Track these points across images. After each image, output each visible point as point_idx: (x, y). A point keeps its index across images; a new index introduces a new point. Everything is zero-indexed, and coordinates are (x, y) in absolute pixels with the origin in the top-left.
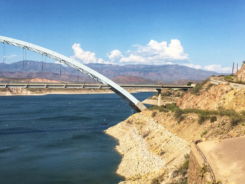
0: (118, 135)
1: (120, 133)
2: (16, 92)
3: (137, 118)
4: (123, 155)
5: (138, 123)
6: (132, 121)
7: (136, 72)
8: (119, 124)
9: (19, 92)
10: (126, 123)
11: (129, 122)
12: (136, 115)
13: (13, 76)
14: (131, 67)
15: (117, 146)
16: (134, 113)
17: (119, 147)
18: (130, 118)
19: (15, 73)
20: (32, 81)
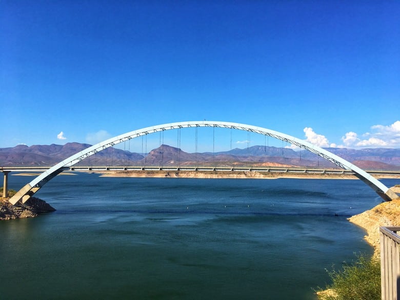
0: (365, 225)
1: (367, 222)
2: (250, 175)
3: (387, 207)
4: (375, 246)
5: (390, 213)
6: (382, 210)
7: (376, 157)
8: (364, 213)
9: (253, 175)
10: (373, 213)
11: (377, 211)
12: (386, 204)
13: (246, 160)
14: (369, 151)
15: (365, 236)
16: (383, 202)
17: (368, 237)
18: (378, 207)
19: (248, 157)
20: (264, 165)
